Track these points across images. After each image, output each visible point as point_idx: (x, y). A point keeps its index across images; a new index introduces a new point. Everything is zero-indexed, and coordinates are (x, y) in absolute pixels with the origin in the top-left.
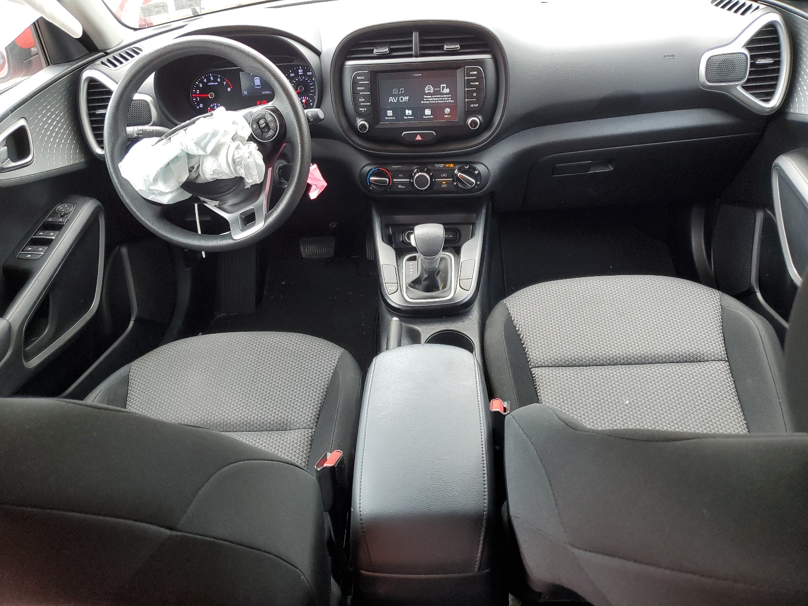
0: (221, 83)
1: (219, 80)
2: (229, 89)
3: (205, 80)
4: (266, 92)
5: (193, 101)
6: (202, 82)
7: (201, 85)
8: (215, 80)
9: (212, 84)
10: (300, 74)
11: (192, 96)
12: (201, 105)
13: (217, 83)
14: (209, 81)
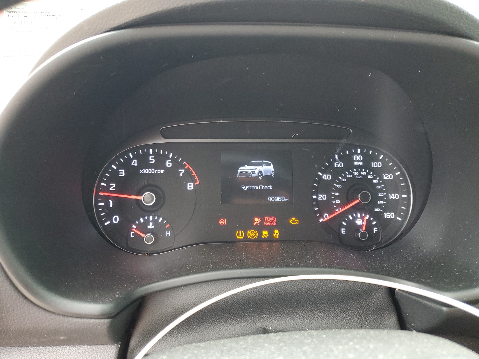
0: (172, 172)
1: (168, 164)
2: (190, 186)
3: (135, 163)
4: (278, 199)
5: (98, 207)
6: (127, 165)
7: (123, 173)
8: (159, 164)
9: (152, 171)
10: (356, 163)
11: (97, 196)
12: (116, 219)
13: (163, 171)
14: (144, 163)
